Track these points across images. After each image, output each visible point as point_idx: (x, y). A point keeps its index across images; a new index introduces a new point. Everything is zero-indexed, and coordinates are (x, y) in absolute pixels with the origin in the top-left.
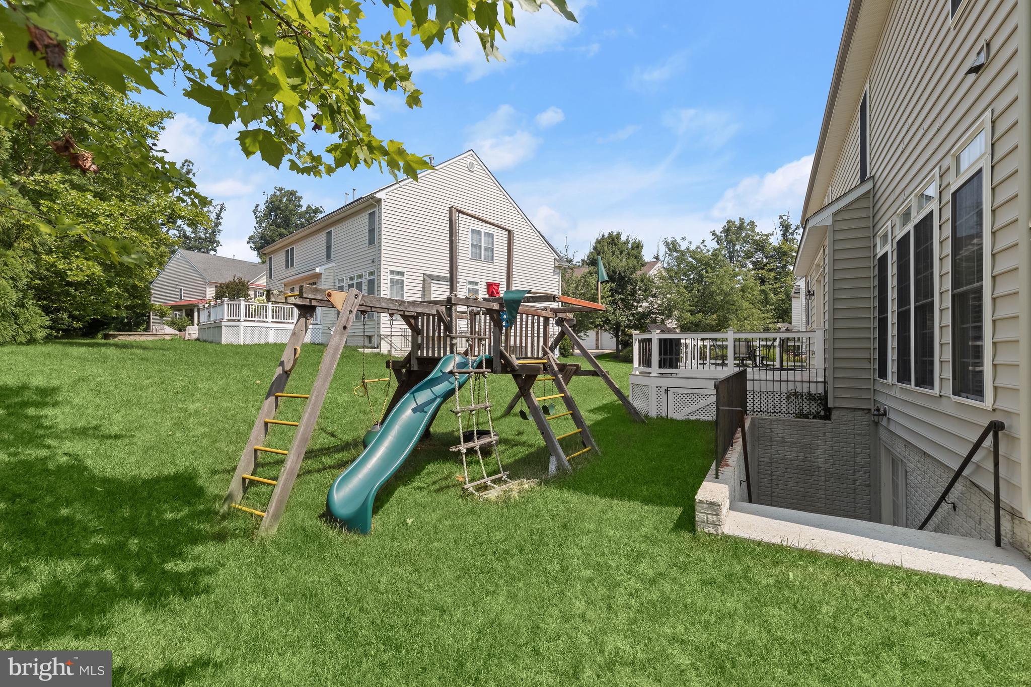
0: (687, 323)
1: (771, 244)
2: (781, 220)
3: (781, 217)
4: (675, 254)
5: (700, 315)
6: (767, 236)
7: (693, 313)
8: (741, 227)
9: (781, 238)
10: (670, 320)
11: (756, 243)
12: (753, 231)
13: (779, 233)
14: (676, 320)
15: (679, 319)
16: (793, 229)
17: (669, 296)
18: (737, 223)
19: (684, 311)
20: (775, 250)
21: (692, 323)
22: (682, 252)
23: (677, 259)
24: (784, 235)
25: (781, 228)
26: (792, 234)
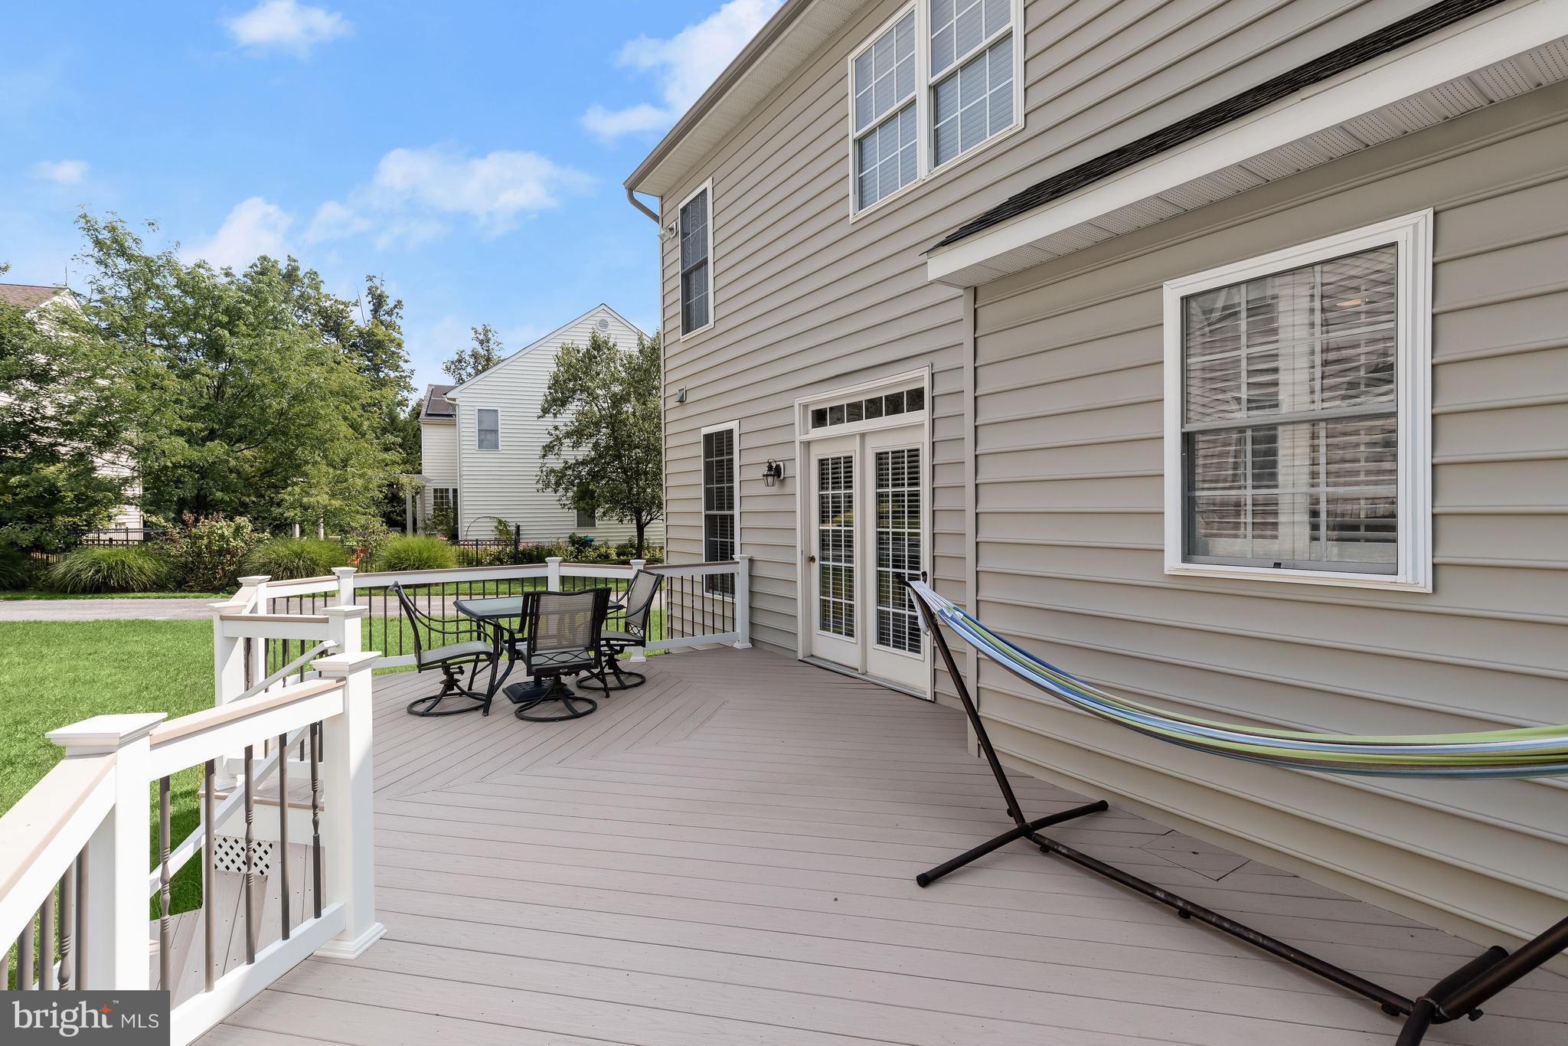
0: (175, 466)
1: (352, 322)
2: (369, 284)
3: (370, 279)
4: (122, 264)
5: (217, 448)
6: (346, 305)
7: (192, 439)
8: (291, 276)
9: (369, 316)
10: (108, 456)
11: (322, 313)
12: (317, 289)
13: (367, 307)
14: (132, 455)
15: (142, 452)
16: (392, 305)
17: (102, 382)
18: (283, 266)
19: (163, 431)
20: (361, 334)
21: (190, 468)
22: (148, 261)
23: (129, 278)
24: (375, 311)
25: (370, 298)
26: (390, 313)
